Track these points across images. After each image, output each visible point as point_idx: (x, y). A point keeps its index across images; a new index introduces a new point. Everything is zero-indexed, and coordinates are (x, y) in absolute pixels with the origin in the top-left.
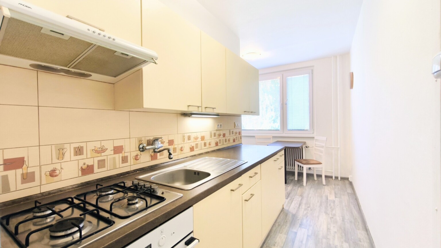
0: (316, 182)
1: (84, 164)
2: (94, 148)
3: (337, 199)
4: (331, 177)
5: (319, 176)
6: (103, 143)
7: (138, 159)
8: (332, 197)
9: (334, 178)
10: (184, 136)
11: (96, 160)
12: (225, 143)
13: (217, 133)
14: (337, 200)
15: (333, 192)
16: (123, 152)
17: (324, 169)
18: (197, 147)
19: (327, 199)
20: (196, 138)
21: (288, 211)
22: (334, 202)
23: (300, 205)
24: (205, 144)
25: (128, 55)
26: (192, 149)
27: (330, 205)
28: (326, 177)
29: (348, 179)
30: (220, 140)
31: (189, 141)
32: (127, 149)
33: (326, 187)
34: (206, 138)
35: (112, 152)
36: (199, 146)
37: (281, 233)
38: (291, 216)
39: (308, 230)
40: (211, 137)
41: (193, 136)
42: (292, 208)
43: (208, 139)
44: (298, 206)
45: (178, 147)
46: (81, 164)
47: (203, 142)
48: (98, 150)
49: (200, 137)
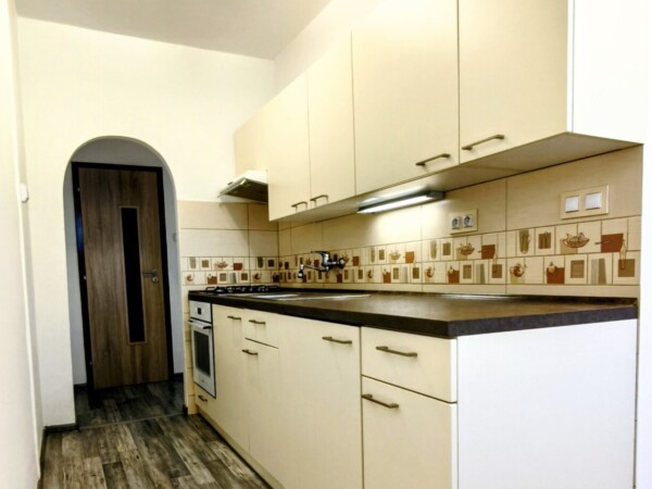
10: (373, 252)
13: (457, 244)
18: (396, 277)
20: (395, 257)
24: (416, 273)
26: (387, 278)
30: (467, 268)
34: (417, 258)
36: (401, 272)
40: (434, 254)
41: (389, 251)
43: (423, 260)
49: (403, 255)
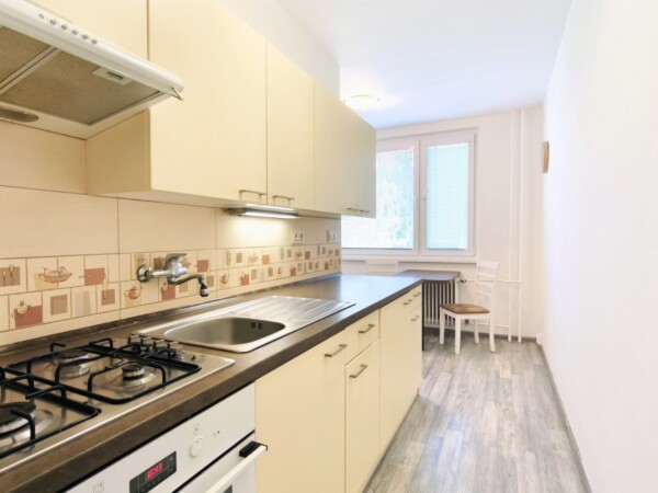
0: (479, 347)
1: (22, 304)
2: (42, 271)
3: (515, 376)
4: (506, 338)
5: (484, 336)
6: (63, 262)
7: (135, 298)
8: (506, 374)
9: (510, 339)
10: (228, 255)
11: (48, 295)
12: (308, 271)
13: (295, 250)
14: (515, 378)
15: (508, 364)
16: (105, 282)
17: (493, 323)
18: (254, 277)
19: (498, 377)
20: (253, 259)
21: (427, 399)
22: (510, 382)
23: (449, 389)
24: (270, 272)
25: (121, 77)
26: (245, 280)
27: (503, 387)
28: (496, 337)
29: (534, 340)
30: (299, 265)
31: (239, 265)
32: (112, 275)
33: (496, 356)
34: (272, 260)
35: (82, 281)
36: (259, 274)
37: (415, 441)
38: (432, 408)
39: (464, 432)
40: (282, 257)
41: (246, 254)
42: (435, 394)
43: (275, 262)
44: (445, 391)
45: (217, 276)
46: (15, 305)
47: (266, 267)
48: (53, 275)
49: (260, 257)
